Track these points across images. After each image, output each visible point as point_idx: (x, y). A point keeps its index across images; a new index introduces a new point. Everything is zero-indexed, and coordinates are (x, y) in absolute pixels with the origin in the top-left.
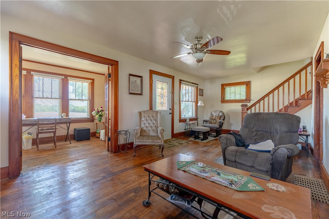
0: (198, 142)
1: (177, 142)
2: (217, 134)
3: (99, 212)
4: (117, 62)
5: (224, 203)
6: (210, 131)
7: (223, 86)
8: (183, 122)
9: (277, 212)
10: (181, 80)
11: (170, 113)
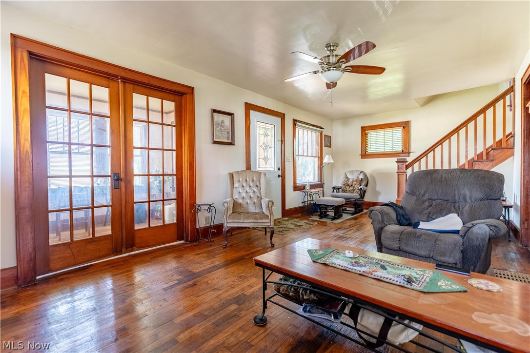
0: (326, 222)
1: (291, 224)
2: (356, 210)
3: (182, 336)
4: (193, 89)
5: (406, 311)
6: (346, 204)
7: (364, 130)
8: (300, 190)
9: (499, 322)
10: (295, 121)
11: (279, 176)
